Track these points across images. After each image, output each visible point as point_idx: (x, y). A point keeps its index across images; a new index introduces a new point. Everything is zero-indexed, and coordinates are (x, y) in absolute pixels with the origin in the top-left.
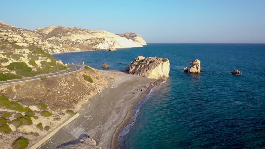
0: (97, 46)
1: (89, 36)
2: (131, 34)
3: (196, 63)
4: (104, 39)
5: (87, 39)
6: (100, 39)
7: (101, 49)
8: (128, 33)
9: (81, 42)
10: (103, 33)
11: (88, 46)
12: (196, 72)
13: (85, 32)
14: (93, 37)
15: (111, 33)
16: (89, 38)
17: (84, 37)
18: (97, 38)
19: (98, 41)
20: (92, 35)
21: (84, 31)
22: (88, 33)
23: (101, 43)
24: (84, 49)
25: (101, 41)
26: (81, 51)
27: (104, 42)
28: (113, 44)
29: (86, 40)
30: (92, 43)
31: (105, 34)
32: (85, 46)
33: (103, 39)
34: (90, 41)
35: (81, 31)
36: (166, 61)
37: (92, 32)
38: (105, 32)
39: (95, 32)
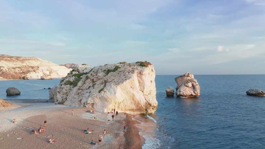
0: (28, 74)
1: (19, 64)
2: (72, 65)
3: (189, 78)
4: (39, 67)
5: (14, 66)
6: (33, 67)
7: (33, 78)
8: (69, 64)
9: (4, 70)
10: (37, 61)
11: (14, 74)
12: (192, 95)
13: (14, 59)
14: (24, 64)
15: (47, 61)
16: (18, 66)
17: (11, 65)
18: (29, 66)
19: (30, 69)
20: (23, 63)
21: (12, 58)
22: (18, 60)
23: (34, 71)
24: (8, 78)
25: (34, 69)
26: (2, 80)
27: (38, 71)
28: (50, 73)
29: (14, 68)
30: (21, 71)
31: (41, 62)
32: (10, 74)
33: (36, 68)
34: (19, 69)
35: (9, 58)
36: (149, 66)
37: (23, 60)
38: (40, 59)
39: (26, 60)
